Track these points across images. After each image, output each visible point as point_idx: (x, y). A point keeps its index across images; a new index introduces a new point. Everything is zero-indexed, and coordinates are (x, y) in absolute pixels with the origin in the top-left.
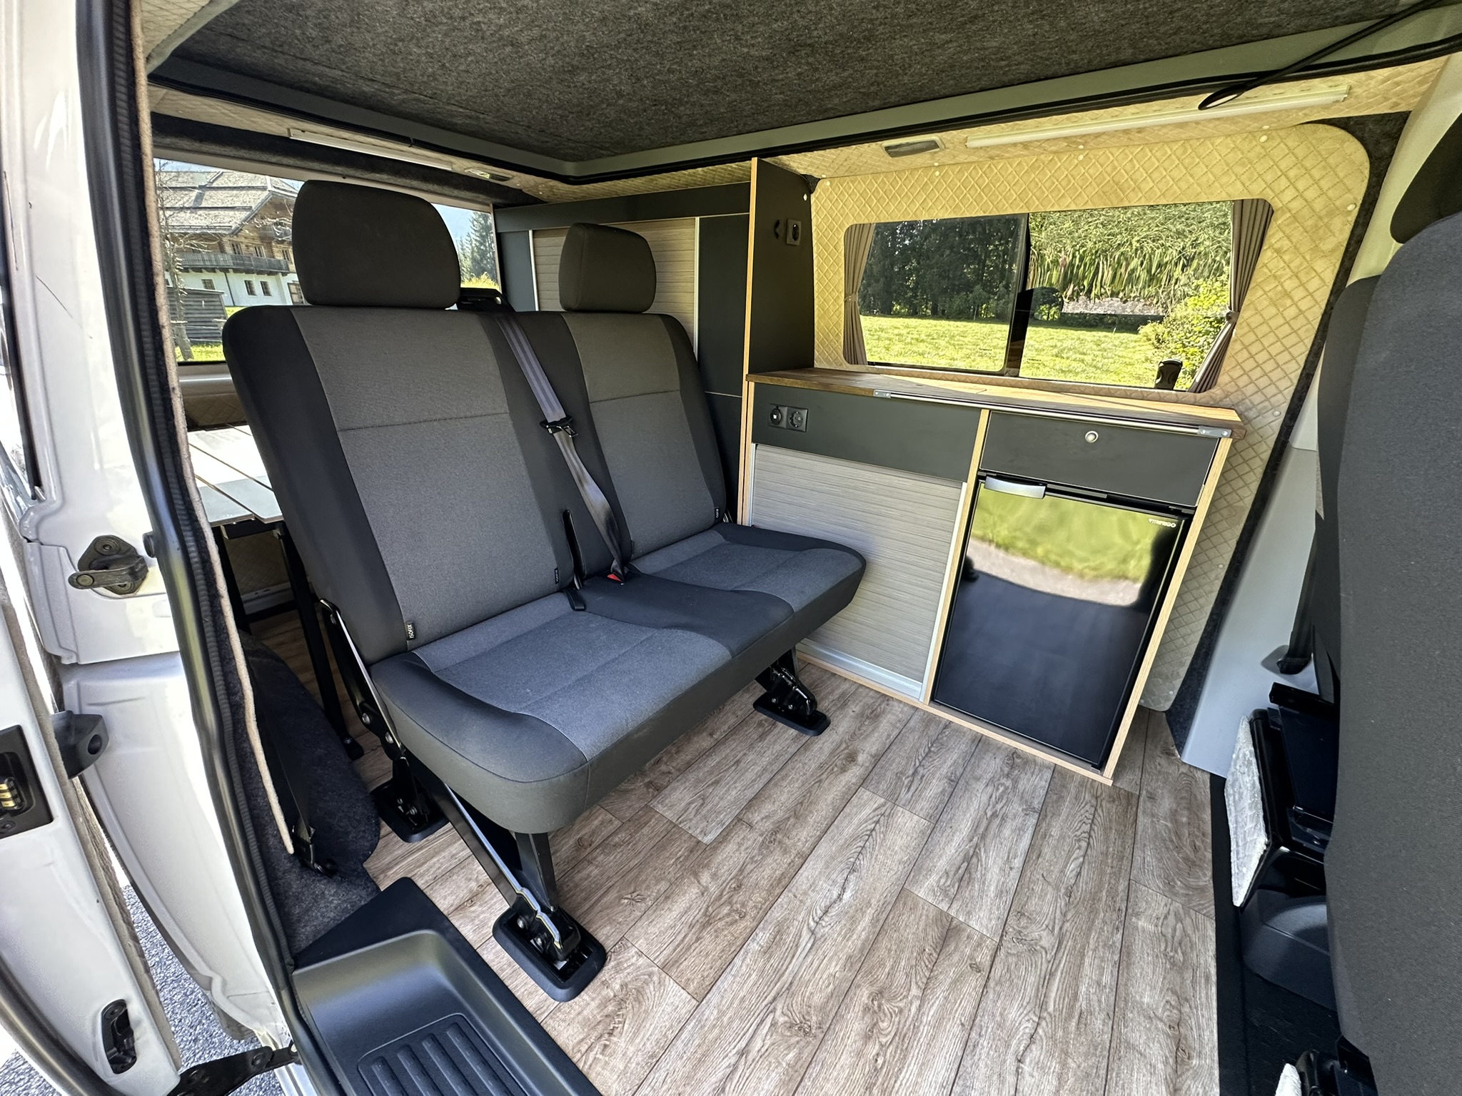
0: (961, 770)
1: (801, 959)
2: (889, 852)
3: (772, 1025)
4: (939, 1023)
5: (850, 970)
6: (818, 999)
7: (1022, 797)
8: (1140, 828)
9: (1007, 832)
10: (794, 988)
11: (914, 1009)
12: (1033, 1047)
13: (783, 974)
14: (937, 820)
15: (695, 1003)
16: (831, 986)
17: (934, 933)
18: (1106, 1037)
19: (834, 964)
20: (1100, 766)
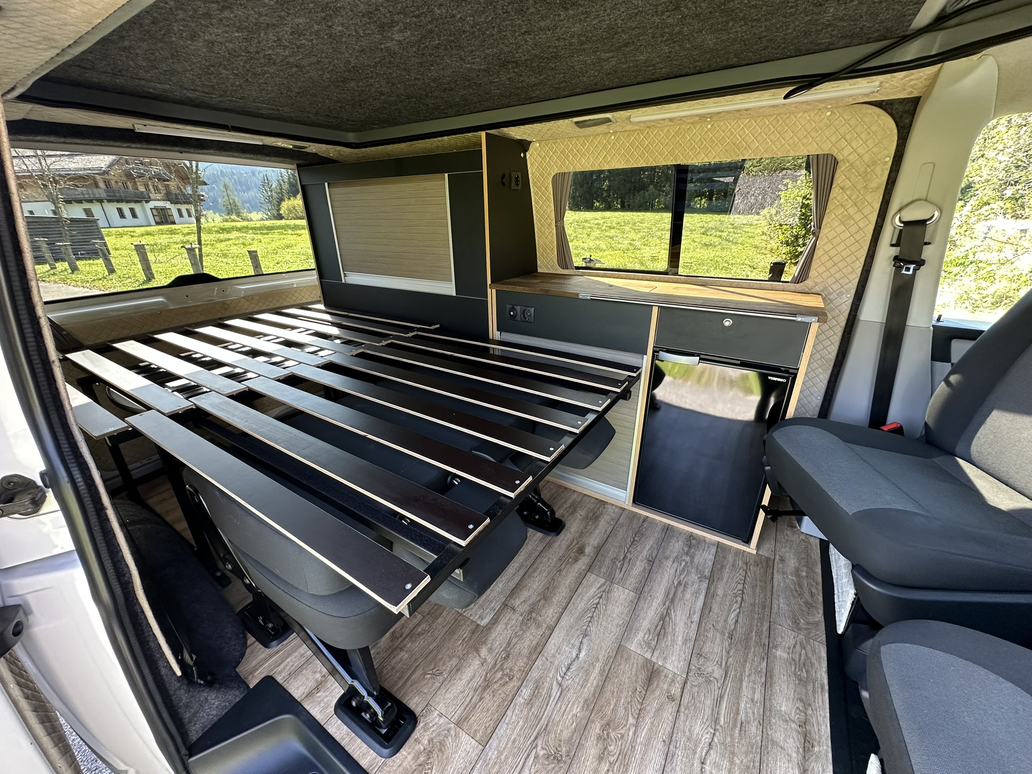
0: (656, 552)
1: (553, 706)
2: (610, 619)
3: (535, 757)
4: (648, 744)
5: (587, 710)
6: (566, 735)
7: (697, 568)
8: (776, 584)
9: (688, 596)
10: (549, 728)
11: (631, 734)
12: (712, 752)
13: (541, 718)
14: (641, 591)
15: (481, 747)
16: (574, 724)
17: (642, 676)
18: (759, 738)
19: (575, 707)
20: (747, 541)
